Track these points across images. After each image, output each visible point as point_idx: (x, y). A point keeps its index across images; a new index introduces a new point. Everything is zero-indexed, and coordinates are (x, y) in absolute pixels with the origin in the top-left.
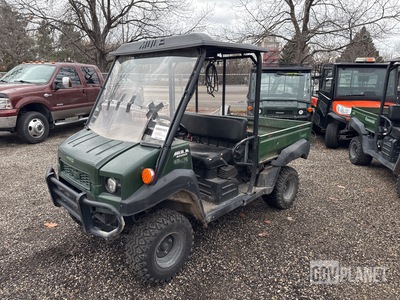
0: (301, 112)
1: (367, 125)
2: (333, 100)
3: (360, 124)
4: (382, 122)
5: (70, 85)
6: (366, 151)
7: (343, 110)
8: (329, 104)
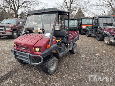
0: (76, 28)
1: (89, 29)
2: (82, 25)
3: (88, 29)
4: (93, 28)
5: (22, 24)
6: (90, 34)
7: (84, 27)
8: (81, 26)
